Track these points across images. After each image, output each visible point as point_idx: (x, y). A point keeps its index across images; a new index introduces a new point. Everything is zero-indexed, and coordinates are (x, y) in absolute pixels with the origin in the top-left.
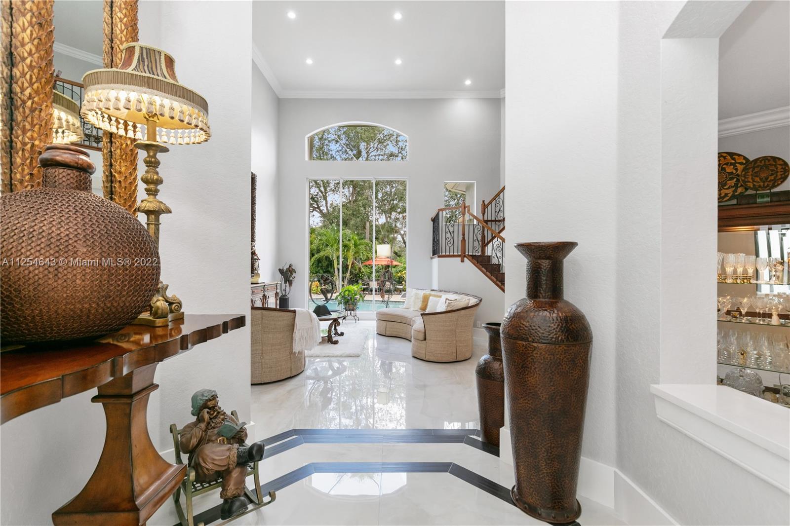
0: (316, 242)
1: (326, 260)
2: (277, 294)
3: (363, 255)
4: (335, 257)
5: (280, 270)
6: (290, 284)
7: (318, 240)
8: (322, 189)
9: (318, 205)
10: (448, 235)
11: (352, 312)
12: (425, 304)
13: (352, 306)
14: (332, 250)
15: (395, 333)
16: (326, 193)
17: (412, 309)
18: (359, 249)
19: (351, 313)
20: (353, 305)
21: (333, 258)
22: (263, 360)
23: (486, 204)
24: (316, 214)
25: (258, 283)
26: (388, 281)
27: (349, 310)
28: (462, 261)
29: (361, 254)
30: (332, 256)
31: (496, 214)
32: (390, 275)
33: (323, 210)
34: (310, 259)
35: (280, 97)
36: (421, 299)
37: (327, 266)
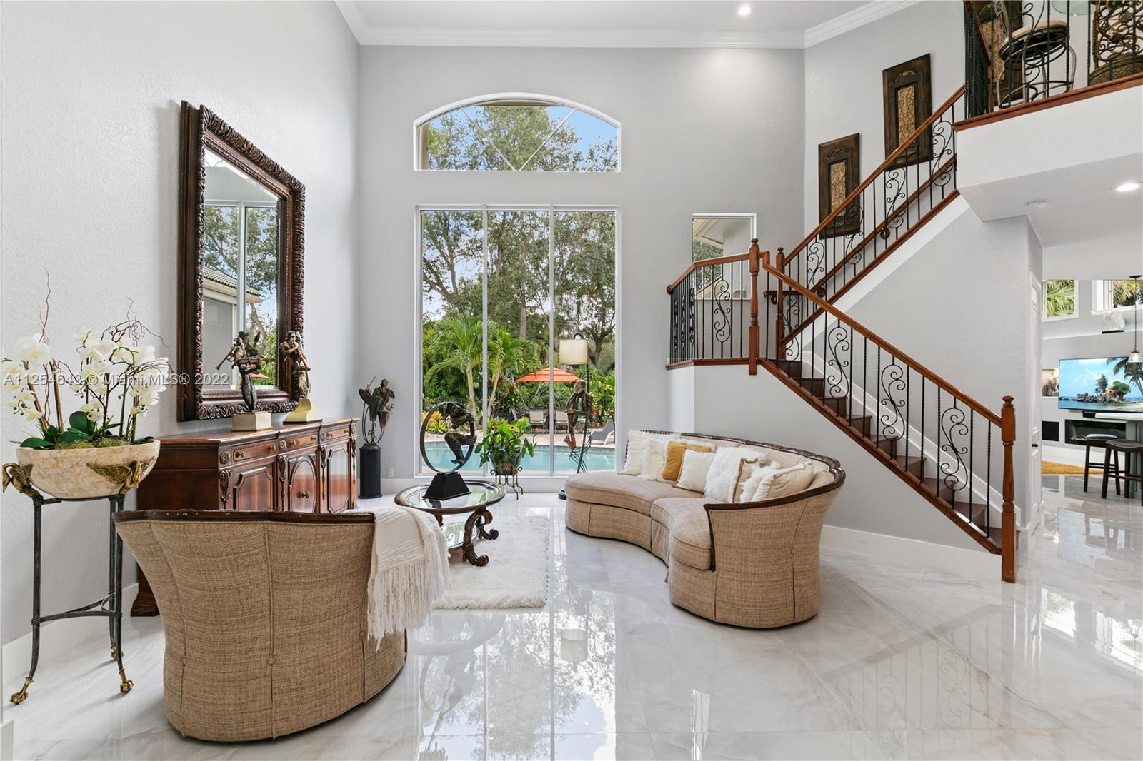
0: (436, 342)
1: (453, 373)
2: (351, 444)
3: (519, 364)
4: (469, 369)
5: (361, 391)
6: (383, 422)
7: (439, 338)
8: (446, 251)
9: (438, 278)
10: (719, 317)
11: (510, 477)
12: (675, 464)
13: (510, 465)
14: (463, 356)
15: (611, 530)
16: (452, 258)
17: (644, 476)
18: (511, 354)
19: (507, 479)
20: (512, 462)
21: (465, 370)
22: (275, 670)
23: (786, 257)
24: (436, 294)
25: (305, 423)
26: (582, 414)
27: (505, 473)
28: (753, 372)
29: (516, 363)
30: (465, 367)
31: (810, 276)
32: (587, 401)
33: (447, 287)
34: (425, 372)
35: (362, 43)
36: (665, 456)
37: (456, 384)
